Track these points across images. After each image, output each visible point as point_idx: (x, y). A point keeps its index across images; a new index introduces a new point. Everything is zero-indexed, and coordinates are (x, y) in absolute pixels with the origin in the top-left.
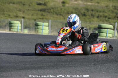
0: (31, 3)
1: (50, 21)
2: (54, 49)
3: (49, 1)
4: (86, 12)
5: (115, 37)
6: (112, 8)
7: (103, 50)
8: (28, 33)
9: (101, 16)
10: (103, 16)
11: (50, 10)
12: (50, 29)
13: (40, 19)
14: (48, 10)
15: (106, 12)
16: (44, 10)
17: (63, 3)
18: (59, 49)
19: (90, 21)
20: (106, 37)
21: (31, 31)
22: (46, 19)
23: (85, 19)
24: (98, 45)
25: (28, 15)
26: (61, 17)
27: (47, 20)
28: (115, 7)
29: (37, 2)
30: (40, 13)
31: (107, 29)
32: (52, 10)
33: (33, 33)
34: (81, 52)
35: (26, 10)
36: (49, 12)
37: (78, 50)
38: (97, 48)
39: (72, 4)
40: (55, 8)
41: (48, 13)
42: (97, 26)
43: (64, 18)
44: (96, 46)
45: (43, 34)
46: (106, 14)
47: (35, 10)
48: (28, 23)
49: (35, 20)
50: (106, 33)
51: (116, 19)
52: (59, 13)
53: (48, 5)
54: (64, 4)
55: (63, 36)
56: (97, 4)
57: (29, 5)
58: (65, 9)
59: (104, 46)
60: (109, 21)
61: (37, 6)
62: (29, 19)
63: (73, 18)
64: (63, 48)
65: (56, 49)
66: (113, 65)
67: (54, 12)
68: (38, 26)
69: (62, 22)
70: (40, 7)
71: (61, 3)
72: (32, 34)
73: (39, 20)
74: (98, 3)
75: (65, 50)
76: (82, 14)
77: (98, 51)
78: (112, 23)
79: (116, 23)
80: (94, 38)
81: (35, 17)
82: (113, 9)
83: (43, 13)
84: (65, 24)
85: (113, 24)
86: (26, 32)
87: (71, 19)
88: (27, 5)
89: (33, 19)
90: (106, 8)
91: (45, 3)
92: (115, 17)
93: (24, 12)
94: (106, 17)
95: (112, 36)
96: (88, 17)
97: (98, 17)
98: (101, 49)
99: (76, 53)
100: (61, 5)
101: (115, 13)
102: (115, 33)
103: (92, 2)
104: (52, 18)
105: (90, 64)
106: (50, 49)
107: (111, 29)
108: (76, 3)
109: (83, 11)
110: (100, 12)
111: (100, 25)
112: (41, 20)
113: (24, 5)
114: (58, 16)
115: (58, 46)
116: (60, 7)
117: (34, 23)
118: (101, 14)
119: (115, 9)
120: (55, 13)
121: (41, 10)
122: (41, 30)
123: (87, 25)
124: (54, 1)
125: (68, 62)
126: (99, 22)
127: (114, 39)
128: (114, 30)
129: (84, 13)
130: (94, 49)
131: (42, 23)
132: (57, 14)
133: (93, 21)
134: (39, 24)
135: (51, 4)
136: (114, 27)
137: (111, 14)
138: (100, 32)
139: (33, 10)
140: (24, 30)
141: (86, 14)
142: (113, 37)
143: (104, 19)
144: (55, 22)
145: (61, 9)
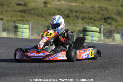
0: (10, 3)
1: (31, 23)
2: (35, 55)
3: (29, 2)
4: (70, 13)
5: (101, 41)
6: (97, 10)
7: (90, 56)
8: (7, 37)
9: (86, 18)
10: (88, 17)
11: (31, 10)
12: (31, 32)
13: (20, 20)
14: (28, 11)
15: (91, 14)
16: (24, 11)
17: (45, 3)
18: (41, 54)
19: (74, 24)
20: (91, 40)
21: (10, 34)
22: (26, 20)
23: (68, 20)
24: (84, 51)
25: (7, 16)
26: (43, 19)
27: (28, 22)
28: (101, 7)
29: (16, 3)
30: (19, 14)
31: (92, 32)
32: (33, 11)
33: (12, 36)
34: (65, 58)
35: (5, 11)
36: (30, 14)
37: (61, 56)
38: (83, 54)
39: (55, 5)
40: (36, 8)
41: (28, 14)
42: (81, 29)
43: (46, 20)
44: (83, 51)
45: (24, 37)
46: (91, 16)
47: (15, 11)
48: (7, 25)
49: (14, 22)
50: (92, 37)
51: (102, 21)
52: (40, 14)
53: (28, 5)
54: (46, 5)
55: (46, 40)
56: (81, 5)
57: (8, 6)
58: (47, 10)
59: (92, 52)
60: (94, 23)
61: (16, 6)
62: (8, 21)
63: (56, 20)
64: (45, 54)
65: (38, 55)
66: (99, 71)
67: (35, 13)
68: (18, 28)
69: (43, 25)
70: (20, 8)
71: (42, 4)
72: (10, 37)
73: (19, 22)
74: (83, 3)
75: (48, 56)
76: (65, 15)
77: (84, 57)
78: (97, 25)
79: (103, 26)
80: (80, 43)
81: (15, 19)
82: (99, 10)
83: (23, 14)
84: (48, 26)
85: (99, 26)
86: (4, 35)
87: (54, 20)
88: (5, 5)
89: (12, 21)
90: (91, 9)
91: (25, 3)
92: (101, 19)
93: (2, 13)
94: (91, 19)
95: (98, 39)
96: (72, 18)
97: (83, 19)
98: (88, 55)
99: (59, 59)
100: (42, 5)
101: (101, 15)
102: (101, 37)
103: (77, 2)
104: (33, 20)
105: (75, 70)
106: (31, 54)
107: (97, 32)
108: (59, 3)
109: (66, 13)
110: (85, 13)
111: (85, 28)
112: (21, 22)
113: (2, 5)
114: (39, 18)
115: (39, 52)
116: (41, 8)
117: (14, 26)
118: (86, 15)
119: (101, 10)
120: (36, 15)
121: (21, 11)
122: (21, 33)
123: (71, 27)
124: (35, 2)
125: (51, 67)
126: (84, 24)
127: (100, 42)
128: (100, 32)
129: (68, 14)
130: (80, 55)
131: (22, 25)
132: (38, 15)
133: (77, 23)
134: (19, 27)
135: (32, 5)
136: (100, 30)
137: (97, 16)
138: (85, 35)
139: (12, 11)
140: (2, 33)
141: (70, 16)
142: (99, 41)
143: (90, 21)
144: (37, 24)
145: (43, 10)
